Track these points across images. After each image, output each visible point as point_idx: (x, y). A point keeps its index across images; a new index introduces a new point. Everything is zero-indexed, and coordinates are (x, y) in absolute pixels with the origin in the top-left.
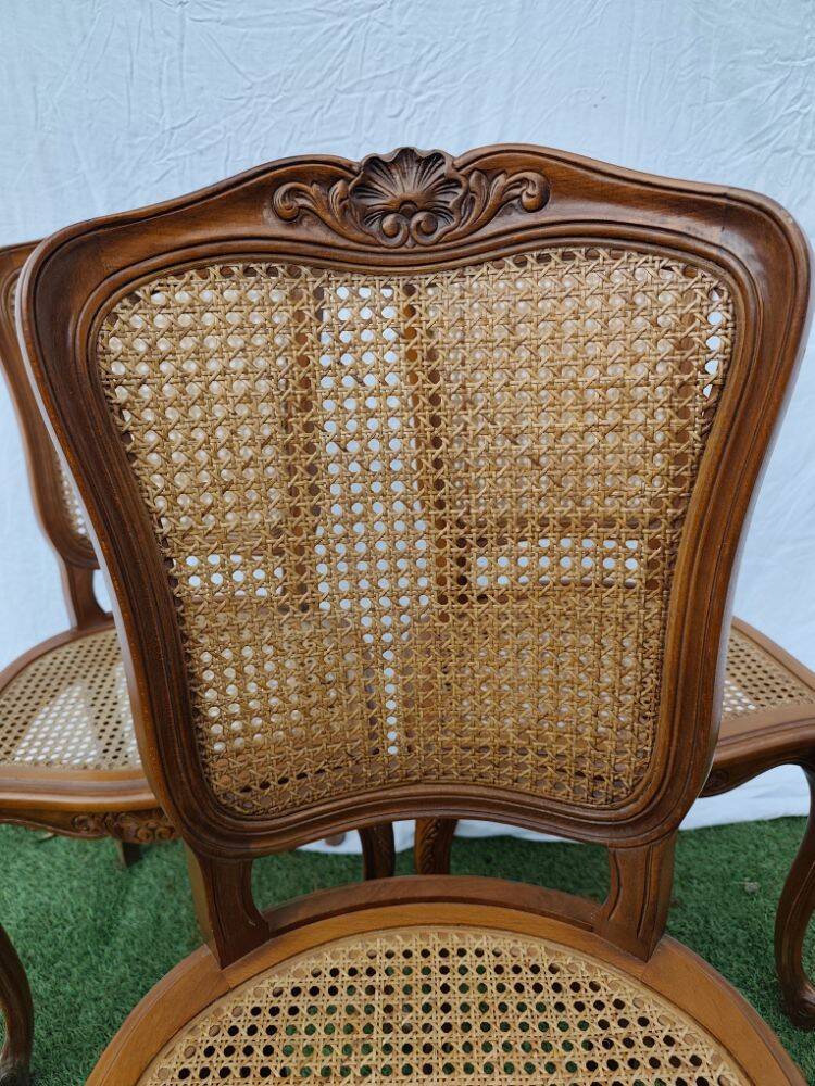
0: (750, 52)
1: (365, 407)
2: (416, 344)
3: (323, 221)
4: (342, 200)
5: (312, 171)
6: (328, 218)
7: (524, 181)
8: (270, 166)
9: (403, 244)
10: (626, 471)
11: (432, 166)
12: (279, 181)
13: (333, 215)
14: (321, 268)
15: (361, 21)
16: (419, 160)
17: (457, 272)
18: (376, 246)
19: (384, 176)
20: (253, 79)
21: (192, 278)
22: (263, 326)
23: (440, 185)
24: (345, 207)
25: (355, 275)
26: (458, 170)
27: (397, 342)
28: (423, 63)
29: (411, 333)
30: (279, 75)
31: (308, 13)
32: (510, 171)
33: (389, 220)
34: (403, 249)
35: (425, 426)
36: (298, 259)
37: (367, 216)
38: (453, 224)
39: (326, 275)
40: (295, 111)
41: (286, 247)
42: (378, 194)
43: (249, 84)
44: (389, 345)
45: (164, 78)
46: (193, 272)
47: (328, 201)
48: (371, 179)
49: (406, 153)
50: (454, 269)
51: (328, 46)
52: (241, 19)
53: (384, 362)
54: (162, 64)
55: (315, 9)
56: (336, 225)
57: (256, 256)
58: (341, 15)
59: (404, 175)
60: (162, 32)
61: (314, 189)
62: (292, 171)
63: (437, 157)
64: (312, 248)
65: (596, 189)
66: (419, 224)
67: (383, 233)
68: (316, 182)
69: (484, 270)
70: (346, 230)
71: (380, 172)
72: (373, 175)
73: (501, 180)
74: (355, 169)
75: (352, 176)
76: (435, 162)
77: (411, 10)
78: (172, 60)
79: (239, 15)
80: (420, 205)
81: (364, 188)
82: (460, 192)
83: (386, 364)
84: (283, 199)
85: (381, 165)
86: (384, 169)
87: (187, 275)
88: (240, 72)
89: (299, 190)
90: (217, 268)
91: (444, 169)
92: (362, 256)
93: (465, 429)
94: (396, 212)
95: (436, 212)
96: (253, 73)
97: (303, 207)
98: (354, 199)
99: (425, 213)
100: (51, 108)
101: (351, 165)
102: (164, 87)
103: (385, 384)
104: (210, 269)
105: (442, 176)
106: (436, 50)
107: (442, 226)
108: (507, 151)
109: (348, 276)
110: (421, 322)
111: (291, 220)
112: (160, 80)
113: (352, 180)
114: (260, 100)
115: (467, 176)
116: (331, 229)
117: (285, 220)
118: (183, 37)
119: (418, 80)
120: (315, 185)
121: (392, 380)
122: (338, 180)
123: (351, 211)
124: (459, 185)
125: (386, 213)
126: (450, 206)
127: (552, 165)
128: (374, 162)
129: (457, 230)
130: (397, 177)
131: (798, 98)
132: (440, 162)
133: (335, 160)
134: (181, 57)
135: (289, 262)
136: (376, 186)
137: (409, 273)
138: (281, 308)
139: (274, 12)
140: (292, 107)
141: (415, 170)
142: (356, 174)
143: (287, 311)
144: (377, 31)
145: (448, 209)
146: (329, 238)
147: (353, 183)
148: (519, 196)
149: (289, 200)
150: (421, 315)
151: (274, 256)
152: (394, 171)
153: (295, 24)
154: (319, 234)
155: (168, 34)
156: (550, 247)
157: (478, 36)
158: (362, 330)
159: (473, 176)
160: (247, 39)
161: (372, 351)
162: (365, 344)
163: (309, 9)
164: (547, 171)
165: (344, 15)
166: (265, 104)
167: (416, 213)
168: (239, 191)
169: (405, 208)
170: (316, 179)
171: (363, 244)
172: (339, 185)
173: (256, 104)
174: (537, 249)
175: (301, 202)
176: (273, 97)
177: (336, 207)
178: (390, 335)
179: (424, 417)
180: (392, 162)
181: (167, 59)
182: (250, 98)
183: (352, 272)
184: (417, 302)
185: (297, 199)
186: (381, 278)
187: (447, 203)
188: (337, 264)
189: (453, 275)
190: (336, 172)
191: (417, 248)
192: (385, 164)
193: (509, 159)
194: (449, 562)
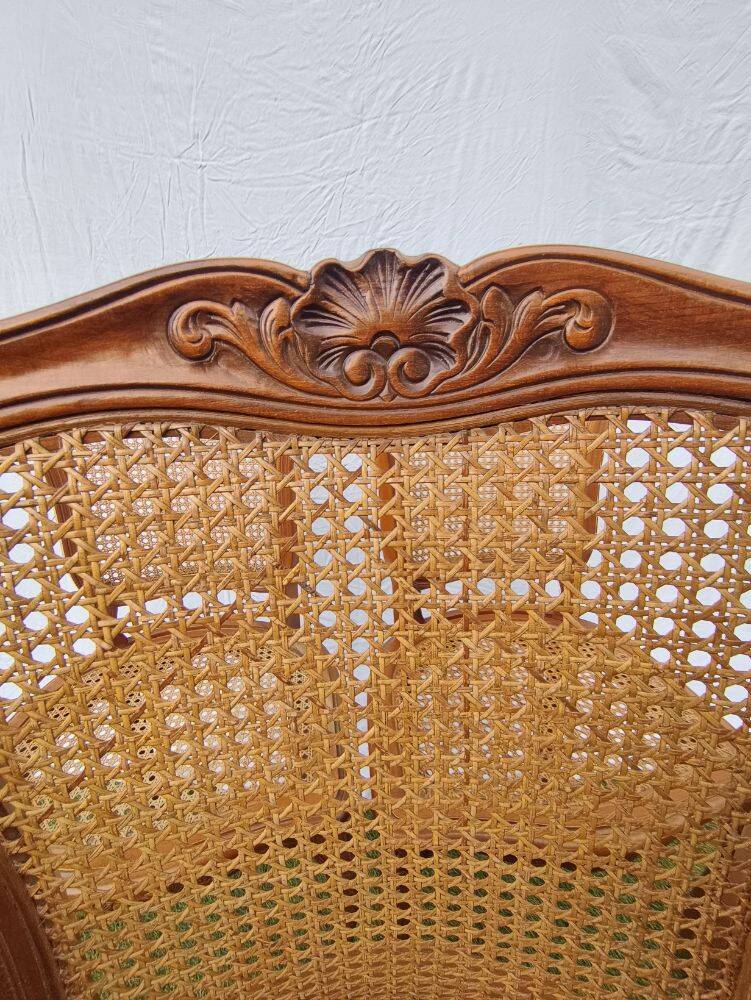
0: (626, 213)
1: (318, 625)
2: (395, 539)
3: (252, 361)
4: (281, 329)
5: (231, 284)
6: (260, 355)
7: (571, 304)
8: (159, 274)
9: (376, 394)
10: (714, 736)
11: (423, 280)
12: (176, 299)
13: (266, 351)
14: (251, 428)
15: (340, 184)
16: (403, 270)
17: (458, 436)
18: (336, 397)
19: (348, 293)
20: (257, 225)
21: (28, 451)
22: (158, 518)
23: (437, 308)
24: (286, 340)
25: (304, 438)
26: (465, 285)
27: (367, 536)
28: (386, 216)
29: (388, 523)
30: (277, 223)
31: (299, 177)
32: (548, 288)
33: (354, 359)
34: (376, 401)
35: (407, 650)
36: (213, 416)
37: (320, 352)
38: (452, 366)
39: (257, 440)
40: (290, 249)
41: (192, 401)
42: (338, 320)
43: (254, 230)
44: (355, 539)
45: (190, 225)
46: (29, 443)
47: (258, 330)
48: (327, 298)
49: (382, 258)
50: (454, 432)
51: (313, 203)
52: (248, 180)
53: (348, 563)
54: (188, 212)
55: (303, 174)
56: (273, 367)
57: (142, 414)
58: (322, 178)
59: (378, 291)
60: (187, 189)
61: (236, 312)
62: (199, 284)
63: (431, 264)
64: (235, 401)
65: (698, 318)
66: (401, 366)
67: (346, 378)
68: (240, 301)
69: (500, 433)
70: (287, 373)
71: (341, 287)
72: (331, 292)
73: (532, 301)
74: (301, 281)
75: (296, 293)
76: (428, 272)
77: (377, 176)
78: (194, 210)
79: (245, 178)
80: (403, 338)
81: (315, 311)
82: (467, 319)
83: (350, 566)
84: (185, 326)
85: (343, 276)
86: (349, 284)
87: (18, 449)
88: (247, 221)
89: (210, 312)
90: (76, 433)
91: (442, 284)
92: (312, 410)
93: (466, 656)
94: (367, 347)
95: (429, 348)
96: (256, 221)
97: (218, 339)
98: (302, 329)
99: (412, 350)
100: (102, 243)
101: (295, 276)
102: (189, 229)
103: (348, 593)
104: (62, 435)
105: (439, 294)
106: (395, 207)
107: (436, 371)
108: (548, 256)
109: (293, 440)
110: (403, 508)
111: (202, 358)
112: (186, 225)
113: (299, 297)
114: (263, 241)
115: (479, 294)
116: (264, 372)
117: (191, 359)
118: (203, 192)
119: (382, 228)
120: (237, 305)
121: (358, 587)
122: (275, 297)
123: (295, 346)
124: (465, 309)
125: (351, 348)
126: (449, 340)
127: (622, 279)
128: (331, 272)
129: (458, 377)
130: (368, 295)
131: (658, 247)
132: (436, 272)
133: (268, 266)
134: (202, 208)
135: (199, 420)
136: (336, 309)
137: (385, 436)
138: (186, 490)
139: (271, 175)
140: (287, 246)
141: (395, 284)
142: (304, 290)
143: (196, 495)
144: (351, 192)
145: (448, 346)
146: (262, 386)
147: (298, 301)
148: (562, 327)
149: (196, 327)
150: (402, 498)
151: (175, 413)
152: (362, 285)
153: (289, 185)
154: (246, 380)
155: (191, 190)
156: (607, 405)
157: (427, 196)
158: (314, 518)
159: (488, 295)
160: (252, 196)
161: (329, 549)
162: (318, 538)
163: (300, 174)
164: (612, 288)
165: (326, 179)
166: (266, 244)
167: (396, 349)
168: (108, 312)
169: (379, 342)
170: (239, 296)
171: (314, 394)
172: (276, 306)
173: (260, 244)
174: (585, 406)
175: (215, 331)
176: (272, 239)
177: (272, 340)
178: (355, 525)
179: (407, 638)
180: (362, 272)
181: (191, 208)
182: (255, 241)
183: (300, 434)
184: (397, 479)
185: (208, 327)
186: (342, 443)
187: (446, 334)
188: (275, 423)
189: (454, 439)
190: (270, 286)
191: (398, 400)
192: (348, 274)
193: (550, 269)
194: (437, 815)
